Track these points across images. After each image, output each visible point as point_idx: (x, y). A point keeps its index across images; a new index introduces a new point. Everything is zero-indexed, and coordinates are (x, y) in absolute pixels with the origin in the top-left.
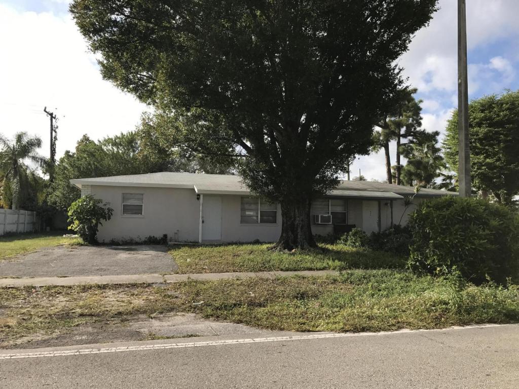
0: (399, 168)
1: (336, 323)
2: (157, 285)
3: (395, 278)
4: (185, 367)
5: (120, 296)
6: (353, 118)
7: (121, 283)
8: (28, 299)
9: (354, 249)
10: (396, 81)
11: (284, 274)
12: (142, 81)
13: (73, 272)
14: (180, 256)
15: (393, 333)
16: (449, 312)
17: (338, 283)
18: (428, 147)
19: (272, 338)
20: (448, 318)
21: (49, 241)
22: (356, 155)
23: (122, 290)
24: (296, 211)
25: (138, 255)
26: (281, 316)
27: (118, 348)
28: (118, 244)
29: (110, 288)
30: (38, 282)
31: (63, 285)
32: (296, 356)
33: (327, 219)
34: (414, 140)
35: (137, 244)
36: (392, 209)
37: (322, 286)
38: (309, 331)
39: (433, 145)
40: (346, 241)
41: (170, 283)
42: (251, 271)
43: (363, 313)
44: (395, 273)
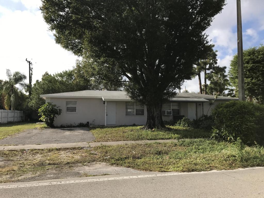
0: (206, 86)
1: (178, 167)
2: (85, 148)
3: (206, 143)
4: (105, 191)
5: (68, 154)
6: (183, 61)
7: (68, 147)
8: (22, 156)
9: (184, 128)
10: (205, 42)
11: (149, 142)
12: (75, 44)
13: (44, 142)
14: (96, 132)
15: (208, 172)
16: (236, 161)
17: (177, 146)
18: (221, 75)
19: (147, 175)
20: (236, 164)
21: (30, 126)
22: (185, 80)
23: (68, 151)
24: (155, 109)
25: (75, 133)
26: (150, 164)
27: (70, 181)
28: (64, 127)
29: (62, 150)
30: (27, 147)
31: (39, 148)
32: (160, 185)
33: (170, 113)
34: (214, 71)
35: (74, 127)
36: (203, 107)
37: (169, 148)
38: (165, 171)
39: (223, 74)
40: (180, 124)
41: (92, 147)
42: (132, 140)
43: (192, 162)
44: (207, 140)
